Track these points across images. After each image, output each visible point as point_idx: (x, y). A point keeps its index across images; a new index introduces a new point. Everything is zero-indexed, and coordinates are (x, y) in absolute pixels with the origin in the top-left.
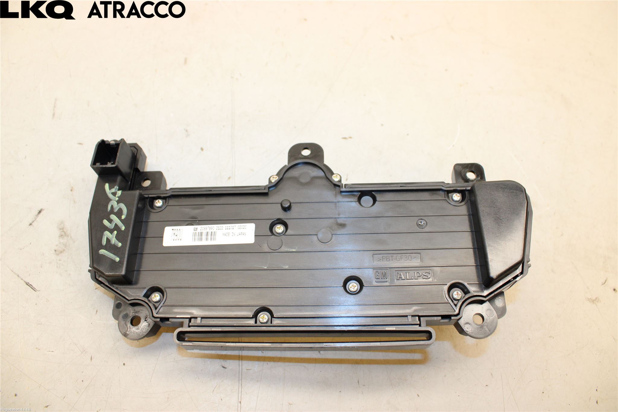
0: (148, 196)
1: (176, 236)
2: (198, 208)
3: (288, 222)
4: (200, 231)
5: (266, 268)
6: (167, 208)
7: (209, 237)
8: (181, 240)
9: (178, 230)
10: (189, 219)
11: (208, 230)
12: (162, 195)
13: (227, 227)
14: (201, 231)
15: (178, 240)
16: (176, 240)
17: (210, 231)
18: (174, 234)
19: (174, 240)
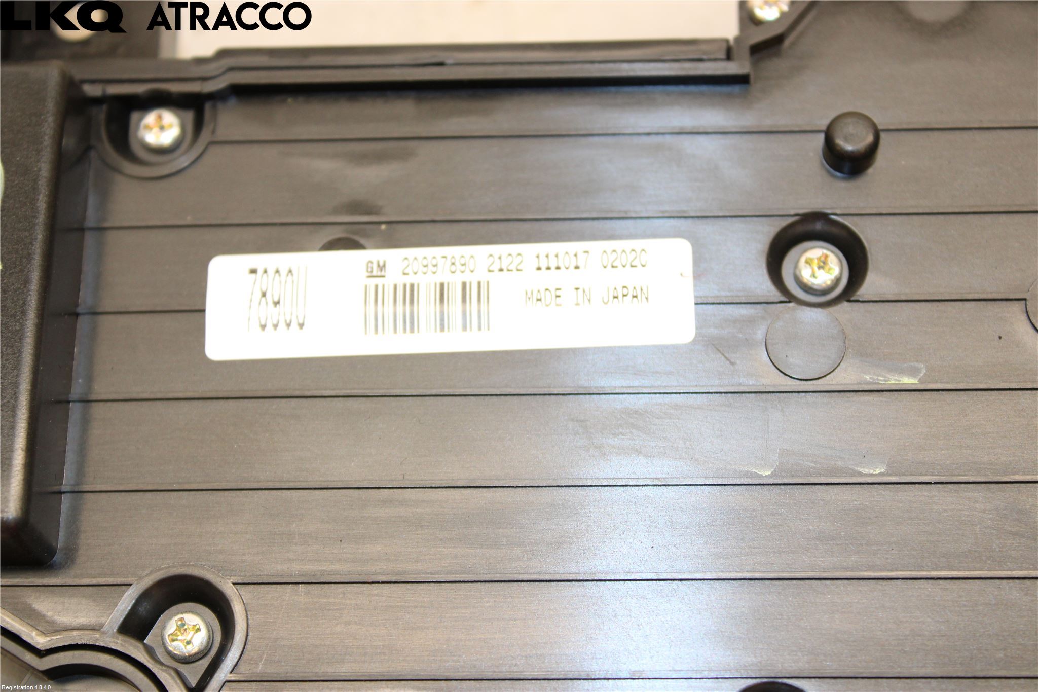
0: (104, 91)
1: (277, 303)
2: (380, 158)
3: (866, 231)
4: (401, 280)
5: (768, 473)
6: (208, 159)
7: (454, 307)
8: (301, 326)
9: (284, 272)
10: (337, 211)
11: (444, 276)
12: (175, 88)
13: (542, 257)
14: (408, 280)
15: (289, 325)
16: (275, 326)
17: (454, 282)
18: (264, 295)
19: (263, 327)
